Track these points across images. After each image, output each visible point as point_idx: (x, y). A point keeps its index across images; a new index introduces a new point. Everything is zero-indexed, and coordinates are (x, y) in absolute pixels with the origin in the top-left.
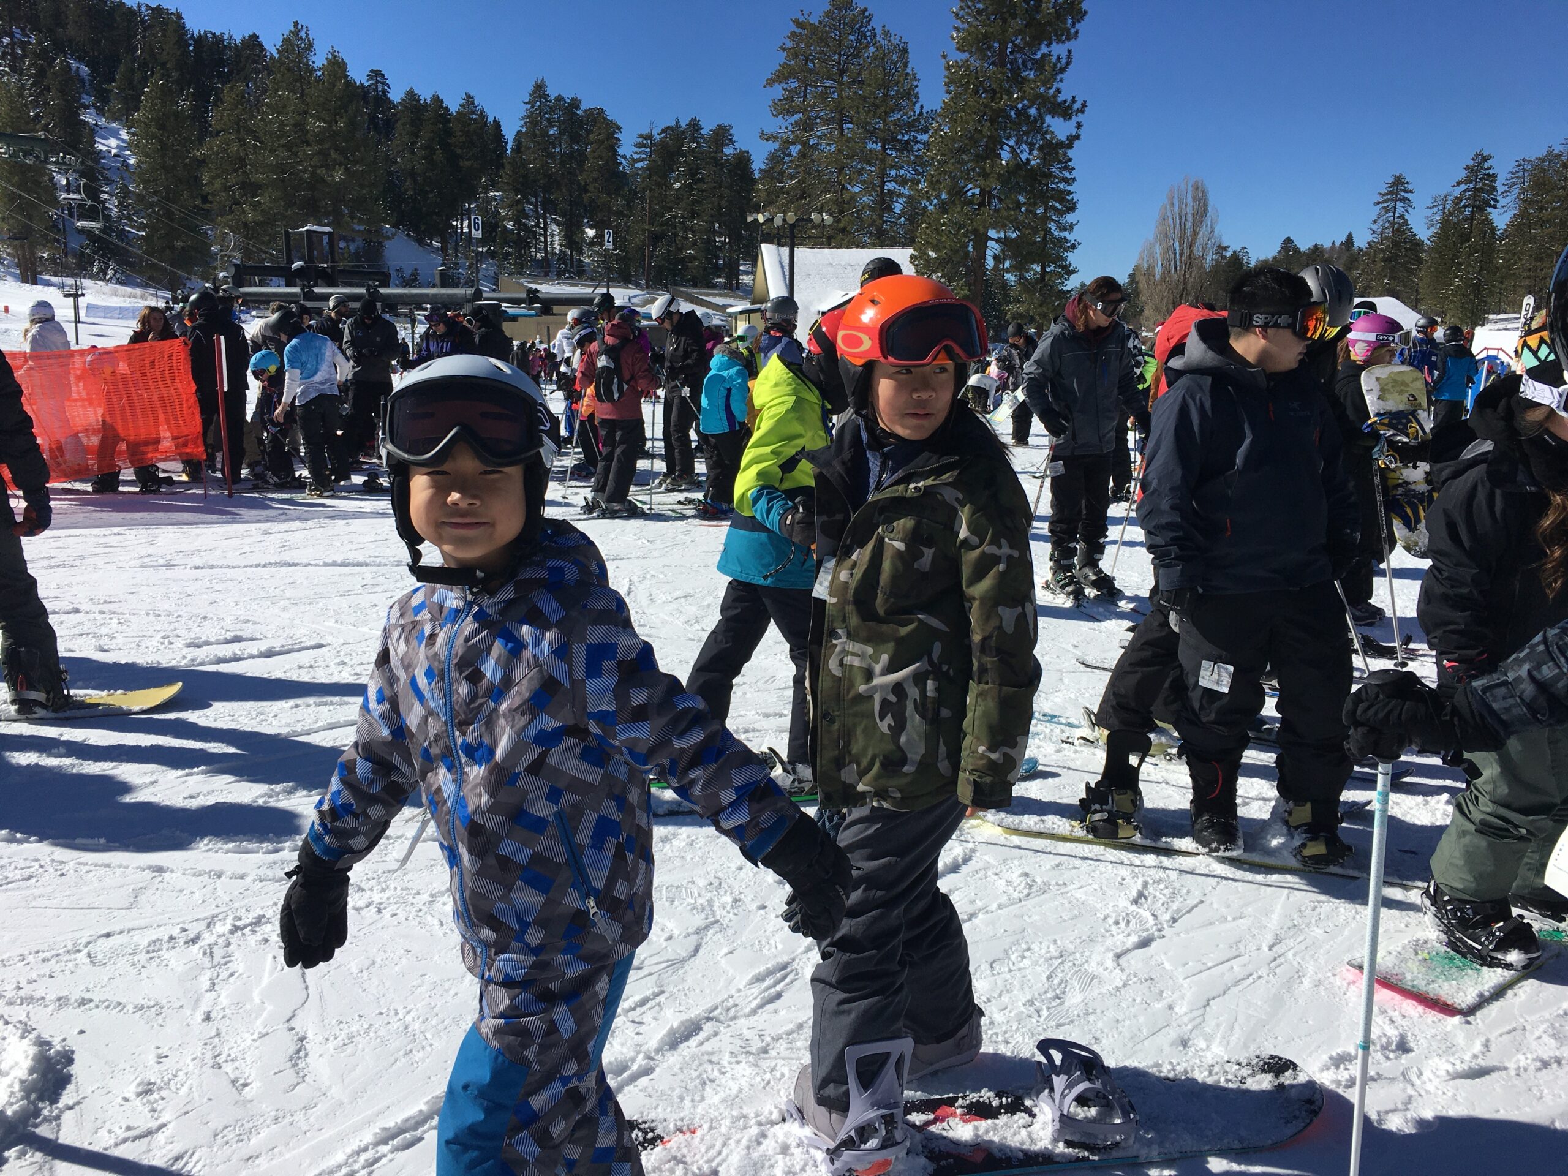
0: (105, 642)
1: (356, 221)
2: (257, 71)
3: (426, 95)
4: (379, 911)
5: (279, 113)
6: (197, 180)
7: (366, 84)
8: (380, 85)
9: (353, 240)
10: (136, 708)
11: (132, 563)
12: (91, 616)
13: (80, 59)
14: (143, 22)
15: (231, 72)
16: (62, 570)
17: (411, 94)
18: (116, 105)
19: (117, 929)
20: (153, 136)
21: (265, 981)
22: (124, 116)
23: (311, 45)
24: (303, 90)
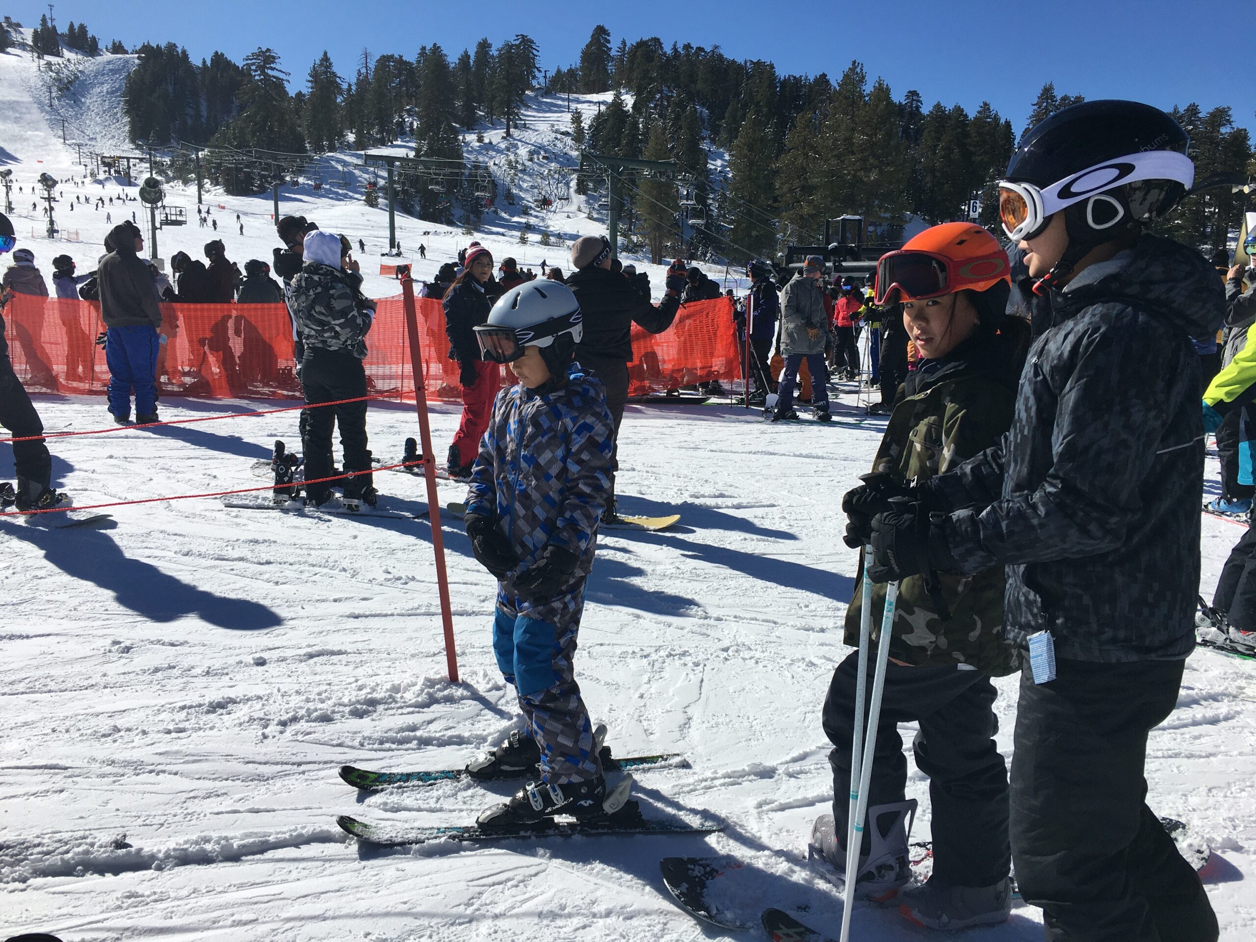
0: (644, 489)
1: (882, 210)
2: (822, 102)
3: (949, 106)
4: (757, 662)
5: (834, 131)
6: (771, 186)
7: (904, 103)
8: (914, 102)
9: (880, 225)
10: (652, 528)
11: (675, 445)
12: (641, 474)
13: (703, 105)
14: (747, 73)
15: (804, 104)
16: (632, 446)
17: (938, 107)
18: (724, 135)
19: (607, 643)
20: (745, 156)
21: (679, 684)
22: (727, 144)
23: (863, 77)
24: (854, 112)
